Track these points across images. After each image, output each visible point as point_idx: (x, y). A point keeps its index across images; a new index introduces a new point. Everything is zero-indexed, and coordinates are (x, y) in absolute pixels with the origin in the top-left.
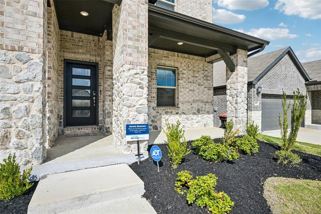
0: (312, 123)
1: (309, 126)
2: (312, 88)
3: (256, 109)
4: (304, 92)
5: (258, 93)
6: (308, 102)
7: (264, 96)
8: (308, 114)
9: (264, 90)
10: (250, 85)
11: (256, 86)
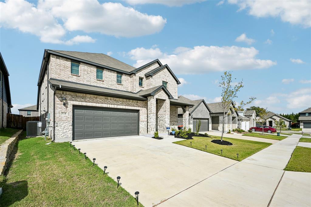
0: (212, 130)
1: (210, 131)
2: (212, 115)
3: (191, 124)
4: (208, 116)
5: (192, 118)
6: (210, 121)
7: (194, 119)
8: (210, 125)
9: (194, 117)
10: (190, 115)
11: (191, 115)
